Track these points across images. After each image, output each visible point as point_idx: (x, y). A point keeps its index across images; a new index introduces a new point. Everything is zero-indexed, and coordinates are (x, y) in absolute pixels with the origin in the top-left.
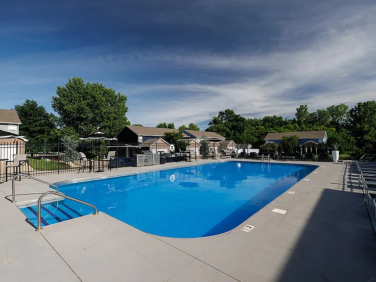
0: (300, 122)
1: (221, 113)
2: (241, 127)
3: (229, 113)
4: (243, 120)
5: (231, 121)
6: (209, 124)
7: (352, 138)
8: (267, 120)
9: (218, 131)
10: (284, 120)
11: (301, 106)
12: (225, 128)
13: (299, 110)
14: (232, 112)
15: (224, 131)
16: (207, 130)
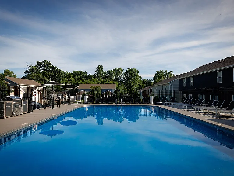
0: (99, 77)
1: (39, 63)
2: (58, 78)
3: (46, 64)
4: (59, 71)
5: (49, 71)
6: (25, 72)
7: (126, 90)
8: (76, 74)
9: (37, 79)
10: (88, 74)
11: (99, 66)
12: (44, 77)
13: (98, 69)
14: (50, 64)
15: (42, 80)
16: (23, 78)
